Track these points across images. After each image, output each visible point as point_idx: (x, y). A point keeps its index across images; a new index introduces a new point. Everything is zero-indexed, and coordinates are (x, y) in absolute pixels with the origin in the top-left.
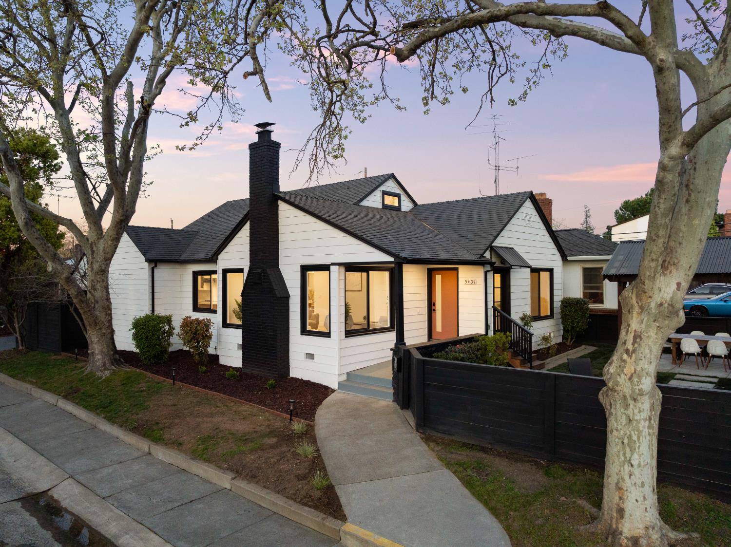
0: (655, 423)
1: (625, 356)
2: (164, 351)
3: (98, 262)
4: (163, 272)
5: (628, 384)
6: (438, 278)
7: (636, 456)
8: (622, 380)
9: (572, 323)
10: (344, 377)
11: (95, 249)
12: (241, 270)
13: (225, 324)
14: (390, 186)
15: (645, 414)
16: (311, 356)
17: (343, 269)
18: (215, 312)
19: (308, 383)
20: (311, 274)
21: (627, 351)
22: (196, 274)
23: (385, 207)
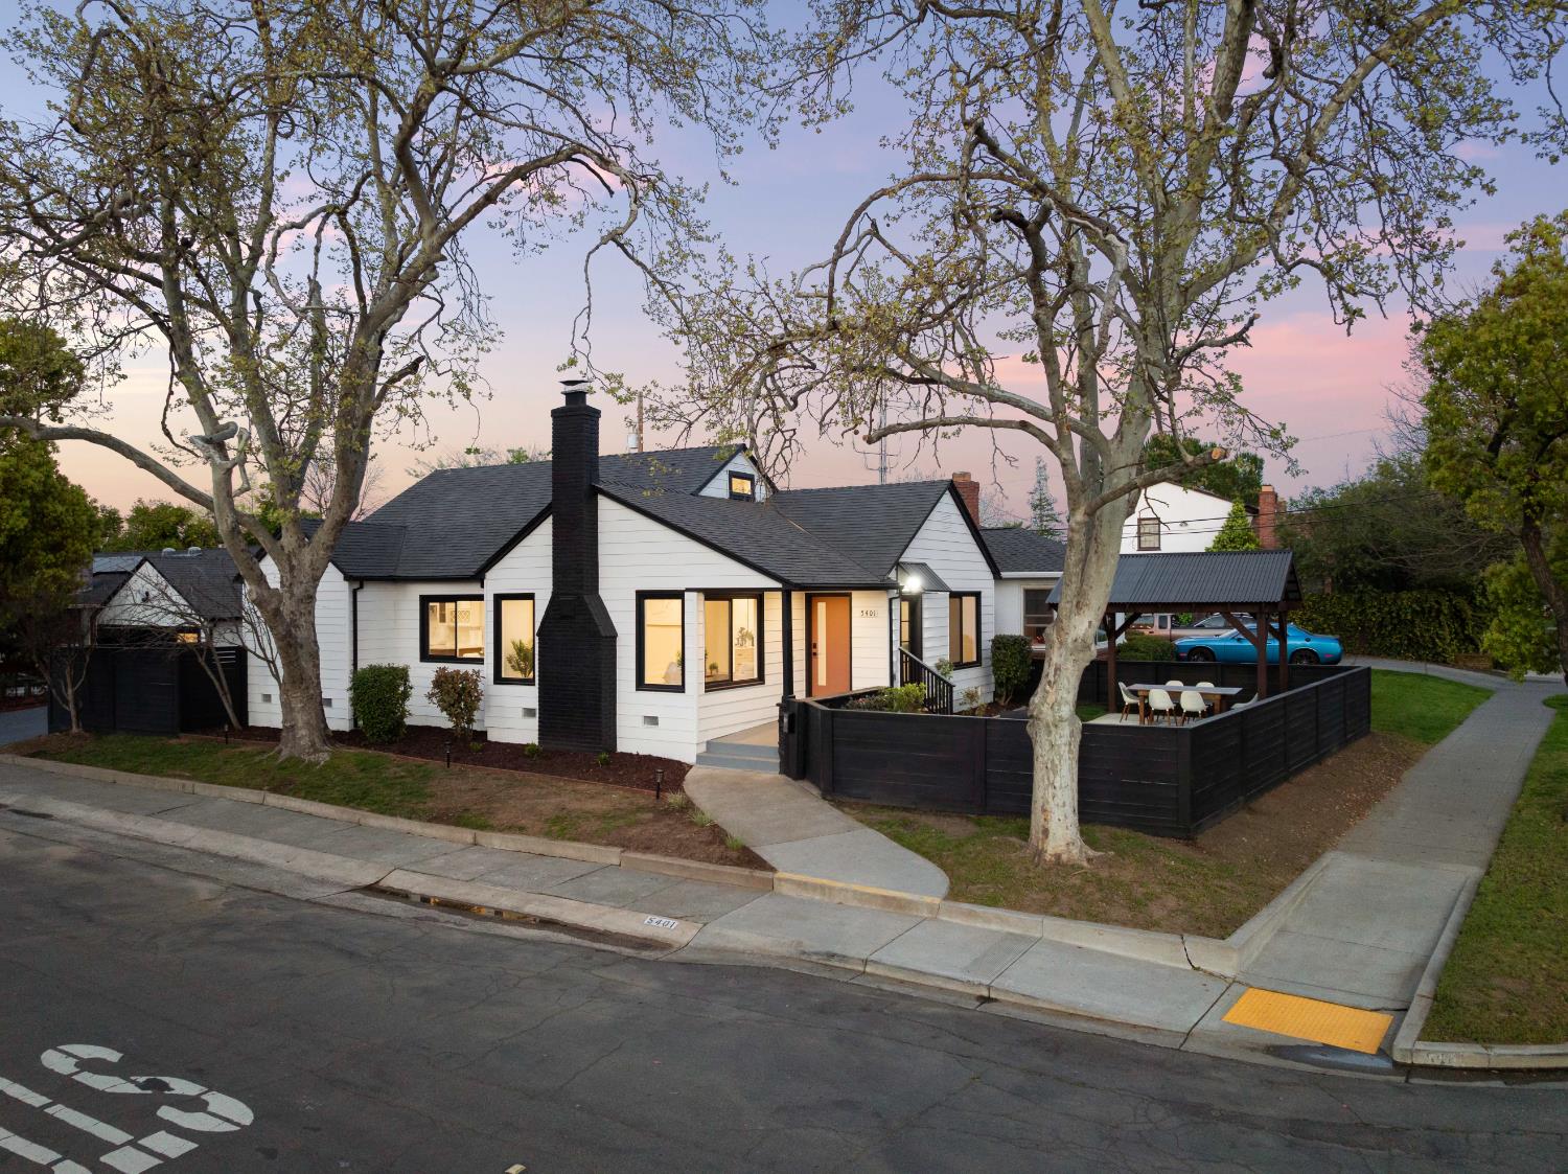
0: (1076, 749)
1: (1048, 687)
2: (399, 722)
3: (301, 583)
4: (370, 596)
5: (1050, 712)
6: (821, 607)
7: (1058, 778)
8: (1045, 708)
9: (1008, 672)
10: (703, 748)
11: (294, 562)
12: (530, 597)
13: (499, 679)
14: (741, 464)
15: (1064, 740)
16: (653, 721)
17: (702, 596)
18: (480, 661)
19: (649, 759)
20: (649, 604)
21: (1049, 682)
22: (425, 601)
23: (735, 497)
